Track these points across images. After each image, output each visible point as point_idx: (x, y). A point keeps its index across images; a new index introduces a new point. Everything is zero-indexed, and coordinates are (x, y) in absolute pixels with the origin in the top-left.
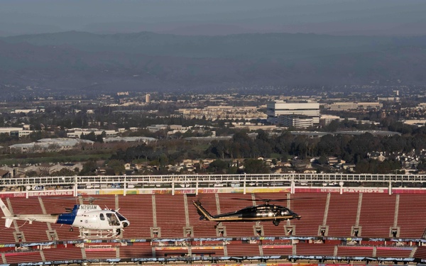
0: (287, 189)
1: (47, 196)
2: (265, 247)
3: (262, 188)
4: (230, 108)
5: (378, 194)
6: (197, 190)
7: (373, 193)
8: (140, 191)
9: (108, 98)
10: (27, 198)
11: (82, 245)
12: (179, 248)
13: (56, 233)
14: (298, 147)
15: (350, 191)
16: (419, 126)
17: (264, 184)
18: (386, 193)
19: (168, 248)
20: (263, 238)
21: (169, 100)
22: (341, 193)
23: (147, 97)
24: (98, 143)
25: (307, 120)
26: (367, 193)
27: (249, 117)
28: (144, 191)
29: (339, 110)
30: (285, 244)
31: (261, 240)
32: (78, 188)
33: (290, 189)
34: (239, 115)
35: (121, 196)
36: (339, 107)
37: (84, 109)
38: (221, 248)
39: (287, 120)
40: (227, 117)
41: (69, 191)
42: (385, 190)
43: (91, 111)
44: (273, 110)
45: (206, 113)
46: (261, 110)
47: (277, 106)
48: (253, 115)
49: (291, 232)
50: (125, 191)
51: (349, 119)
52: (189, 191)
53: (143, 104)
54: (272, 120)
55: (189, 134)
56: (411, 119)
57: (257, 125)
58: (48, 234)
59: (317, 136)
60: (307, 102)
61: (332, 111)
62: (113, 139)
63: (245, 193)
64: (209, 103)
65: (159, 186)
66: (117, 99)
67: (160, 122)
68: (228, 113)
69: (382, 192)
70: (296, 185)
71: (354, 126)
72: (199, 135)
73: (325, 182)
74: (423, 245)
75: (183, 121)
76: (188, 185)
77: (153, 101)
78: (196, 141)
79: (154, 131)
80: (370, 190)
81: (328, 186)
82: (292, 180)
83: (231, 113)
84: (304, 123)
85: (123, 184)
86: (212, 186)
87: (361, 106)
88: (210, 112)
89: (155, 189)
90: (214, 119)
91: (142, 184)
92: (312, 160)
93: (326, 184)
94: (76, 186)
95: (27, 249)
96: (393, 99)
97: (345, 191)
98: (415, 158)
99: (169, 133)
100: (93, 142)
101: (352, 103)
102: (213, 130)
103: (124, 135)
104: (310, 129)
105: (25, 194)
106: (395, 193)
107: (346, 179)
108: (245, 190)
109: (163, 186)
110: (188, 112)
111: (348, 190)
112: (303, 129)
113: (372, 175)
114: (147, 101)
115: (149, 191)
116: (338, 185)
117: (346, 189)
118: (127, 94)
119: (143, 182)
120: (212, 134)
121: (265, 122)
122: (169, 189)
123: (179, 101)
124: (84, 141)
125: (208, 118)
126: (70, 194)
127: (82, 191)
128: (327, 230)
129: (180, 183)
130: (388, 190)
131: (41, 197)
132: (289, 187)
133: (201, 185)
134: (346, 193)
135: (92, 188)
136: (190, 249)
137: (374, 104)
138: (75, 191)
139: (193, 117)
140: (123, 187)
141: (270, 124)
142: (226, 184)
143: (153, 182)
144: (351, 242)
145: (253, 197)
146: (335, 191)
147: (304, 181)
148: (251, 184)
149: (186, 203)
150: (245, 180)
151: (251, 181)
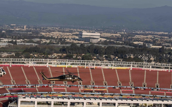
1: (37, 66)
3: (120, 67)
4: (61, 33)
5: (164, 71)
6: (94, 67)
7: (162, 71)
8: (73, 66)
9: (8, 26)
10: (29, 67)
11: (51, 86)
12: (89, 89)
13: (42, 81)
15: (154, 70)
16: (140, 45)
17: (121, 66)
18: (168, 71)
19: (85, 89)
21: (33, 28)
22: (150, 71)
23: (25, 27)
24: (15, 45)
25: (96, 40)
26: (160, 71)
27: (70, 37)
28: (74, 66)
29: (104, 36)
30: (130, 89)
32: (49, 64)
33: (130, 68)
34: (66, 36)
35: (65, 68)
36: (104, 35)
37: (1, 30)
38: (106, 90)
39: (87, 39)
41: (45, 65)
42: (167, 70)
44: (82, 35)
45: (52, 34)
46: (74, 35)
47: (83, 34)
48: (71, 37)
49: (132, 85)
50: (67, 66)
51: (111, 40)
52: (92, 67)
53: (23, 30)
54: (81, 39)
56: (136, 42)
57: (76, 41)
58: (39, 81)
59: (101, 46)
60: (95, 33)
62: (21, 44)
65: (80, 64)
68: (61, 35)
69: (166, 71)
70: (133, 67)
71: (114, 43)
73: (144, 66)
76: (91, 65)
78: (54, 46)
79: (36, 41)
80: (161, 70)
82: (131, 65)
83: (62, 35)
84: (94, 41)
85: (66, 63)
86: (101, 66)
87: (113, 35)
88: (54, 34)
89: (78, 66)
90: (56, 38)
91: (73, 63)
92: (104, 56)
93: (144, 67)
94: (48, 63)
95: (30, 87)
96: (123, 33)
97: (151, 70)
98: (146, 57)
99: (42, 42)
100: (13, 44)
101: (109, 34)
103: (24, 42)
104: (97, 43)
105: (28, 65)
106: (171, 71)
107: (153, 65)
108: (113, 68)
109: (82, 64)
110: (45, 34)
112: (95, 43)
113: (163, 64)
115: (76, 66)
116: (149, 67)
117: (152, 69)
118: (15, 25)
120: (59, 43)
122: (84, 66)
123: (37, 29)
124: (10, 44)
125: (53, 37)
126: (45, 66)
127: (50, 65)
128: (146, 85)
129: (88, 64)
130: (168, 70)
131: (34, 67)
132: (130, 67)
133: (96, 65)
134: (152, 71)
135: (54, 64)
136: (94, 90)
137: (118, 35)
138: (47, 65)
139: (48, 36)
140: (66, 64)
141: (80, 40)
142: (106, 65)
143: (78, 63)
144: (155, 90)
145: (116, 70)
146: (148, 70)
147: (136, 65)
148: (116, 66)
149: (90, 72)
150: (113, 64)
151: (116, 64)
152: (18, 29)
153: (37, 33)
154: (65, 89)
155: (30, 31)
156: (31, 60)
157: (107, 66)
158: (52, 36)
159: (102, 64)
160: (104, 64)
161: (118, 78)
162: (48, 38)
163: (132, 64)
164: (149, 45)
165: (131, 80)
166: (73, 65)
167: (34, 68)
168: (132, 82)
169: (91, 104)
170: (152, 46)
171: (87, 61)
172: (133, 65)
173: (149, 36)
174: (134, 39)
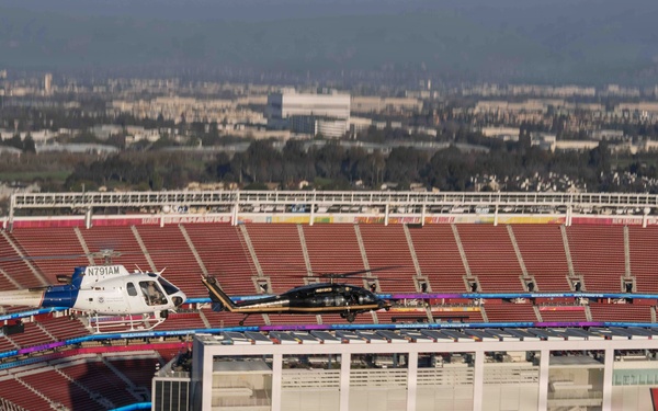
0: (560, 219)
1: (192, 224)
2: (544, 308)
3: (523, 215)
6: (424, 216)
8: (336, 218)
10: (162, 225)
12: (412, 309)
16: (505, 139)
17: (527, 210)
19: (395, 309)
20: (537, 295)
21: (79, 86)
22: (645, 226)
23: (47, 80)
28: (341, 218)
30: (572, 304)
31: (533, 299)
32: (240, 211)
33: (565, 219)
35: (305, 225)
38: (476, 309)
39: (303, 123)
41: (225, 217)
44: (279, 106)
45: (159, 109)
47: (286, 100)
48: (235, 114)
49: (578, 286)
50: (312, 218)
52: (411, 219)
57: (259, 131)
62: (50, 148)
63: (495, 224)
67: (106, 121)
68: (194, 110)
70: (574, 212)
73: (621, 207)
76: (410, 210)
81: (625, 214)
82: (569, 204)
83: (200, 110)
85: (310, 205)
86: (447, 212)
87: (391, 105)
88: (165, 108)
89: (359, 215)
90: (177, 121)
91: (339, 205)
92: (383, 187)
93: (621, 211)
94: (237, 207)
96: (428, 94)
97: (650, 223)
99: (128, 139)
100: (19, 151)
105: (159, 219)
107: (654, 203)
108: (497, 219)
110: (130, 106)
114: (47, 88)
115: (349, 218)
116: (642, 213)
117: (654, 220)
119: (343, 202)
120: (198, 143)
122: (382, 215)
124: (8, 149)
125: (166, 117)
126: (226, 220)
127: (246, 216)
128: (634, 283)
129: (398, 206)
131: (185, 225)
132: (563, 215)
133: (431, 209)
134: (653, 226)
135: (261, 211)
136: (429, 311)
138: (235, 216)
139: (144, 115)
140: (308, 211)
142: (469, 209)
143: (358, 203)
145: (510, 230)
146: (635, 223)
147: (587, 206)
148: (507, 210)
149: (409, 238)
150: (498, 203)
151: (509, 203)
152: (21, 92)
153: (100, 104)
155: (71, 97)
156: (171, 198)
157: (473, 211)
158: (161, 117)
159: (454, 203)
160: (463, 203)
161: (521, 260)
162: (148, 124)
163: (571, 203)
164: (544, 138)
165: (571, 268)
166: (337, 211)
167: (184, 231)
168: (579, 277)
169: (498, 357)
171: (394, 193)
172: (576, 204)
173: (531, 105)
174: (477, 116)
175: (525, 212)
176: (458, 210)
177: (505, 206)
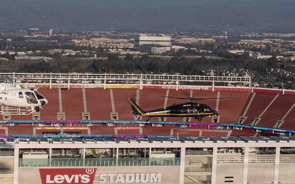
2: (120, 128)
3: (118, 84)
4: (109, 40)
5: (204, 91)
6: (69, 85)
7: (201, 90)
9: (23, 32)
12: (54, 128)
14: (154, 66)
15: (184, 88)
18: (210, 90)
19: (45, 128)
20: (118, 122)
21: (66, 34)
22: (177, 90)
23: (51, 31)
24: (11, 60)
25: (161, 48)
26: (197, 90)
27: (122, 46)
28: (29, 86)
29: (185, 43)
30: (134, 126)
31: (116, 124)
33: (139, 86)
34: (115, 45)
36: (185, 41)
37: (6, 38)
38: (86, 128)
39: (147, 48)
40: (106, 45)
42: (209, 88)
43: (10, 40)
44: (138, 41)
45: (92, 42)
46: (130, 42)
47: (141, 38)
48: (124, 44)
49: (139, 118)
51: (191, 49)
52: (63, 86)
53: (47, 36)
54: (137, 47)
55: (77, 55)
57: (126, 51)
59: (168, 59)
60: (162, 36)
61: (180, 43)
62: (24, 58)
63: (105, 89)
64: (94, 36)
65: (40, 81)
66: (30, 32)
67: (57, 47)
68: (107, 43)
69: (208, 89)
70: (143, 83)
71: (194, 53)
72: (84, 57)
73: (165, 81)
74: (236, 128)
75: (74, 47)
76: (62, 82)
77: (55, 35)
78: (82, 61)
79: (53, 53)
80: (198, 87)
81: (167, 84)
82: (141, 79)
83: (109, 43)
84: (159, 50)
85: (13, 79)
86: (81, 83)
87: (201, 41)
88: (94, 42)
89: (37, 84)
90: (97, 47)
91: (27, 80)
93: (166, 83)
96: (222, 37)
97: (180, 88)
98: (236, 74)
99: (64, 55)
100: (7, 60)
101: (194, 39)
102: (95, 54)
103: (31, 55)
104: (163, 54)
106: (217, 90)
107: (181, 79)
108: (105, 86)
110: (79, 42)
111: (182, 88)
112: (159, 54)
113: (200, 76)
114: (50, 34)
115: (32, 85)
116: (175, 84)
118: (37, 29)
119: (28, 78)
120: (94, 56)
121: (132, 50)
123: (73, 35)
124: (1, 58)
125: (92, 46)
129: (56, 80)
130: (212, 88)
132: (138, 85)
133: (72, 81)
134: (181, 90)
136: (62, 129)
137: (209, 40)
139: (82, 45)
141: (135, 50)
142: (91, 81)
143: (35, 78)
144: (183, 126)
146: (173, 88)
147: (149, 80)
148: (110, 82)
149: (60, 95)
150: (105, 79)
151: (110, 79)
152: (37, 36)
154: (5, 128)
157: (93, 83)
159: (83, 79)
160: (87, 79)
164: (257, 54)
166: (25, 82)
170: (260, 56)
171: (53, 74)
172: (144, 79)
173: (265, 41)
174: (235, 45)
175: (120, 83)
176: (86, 82)
177: (109, 80)
